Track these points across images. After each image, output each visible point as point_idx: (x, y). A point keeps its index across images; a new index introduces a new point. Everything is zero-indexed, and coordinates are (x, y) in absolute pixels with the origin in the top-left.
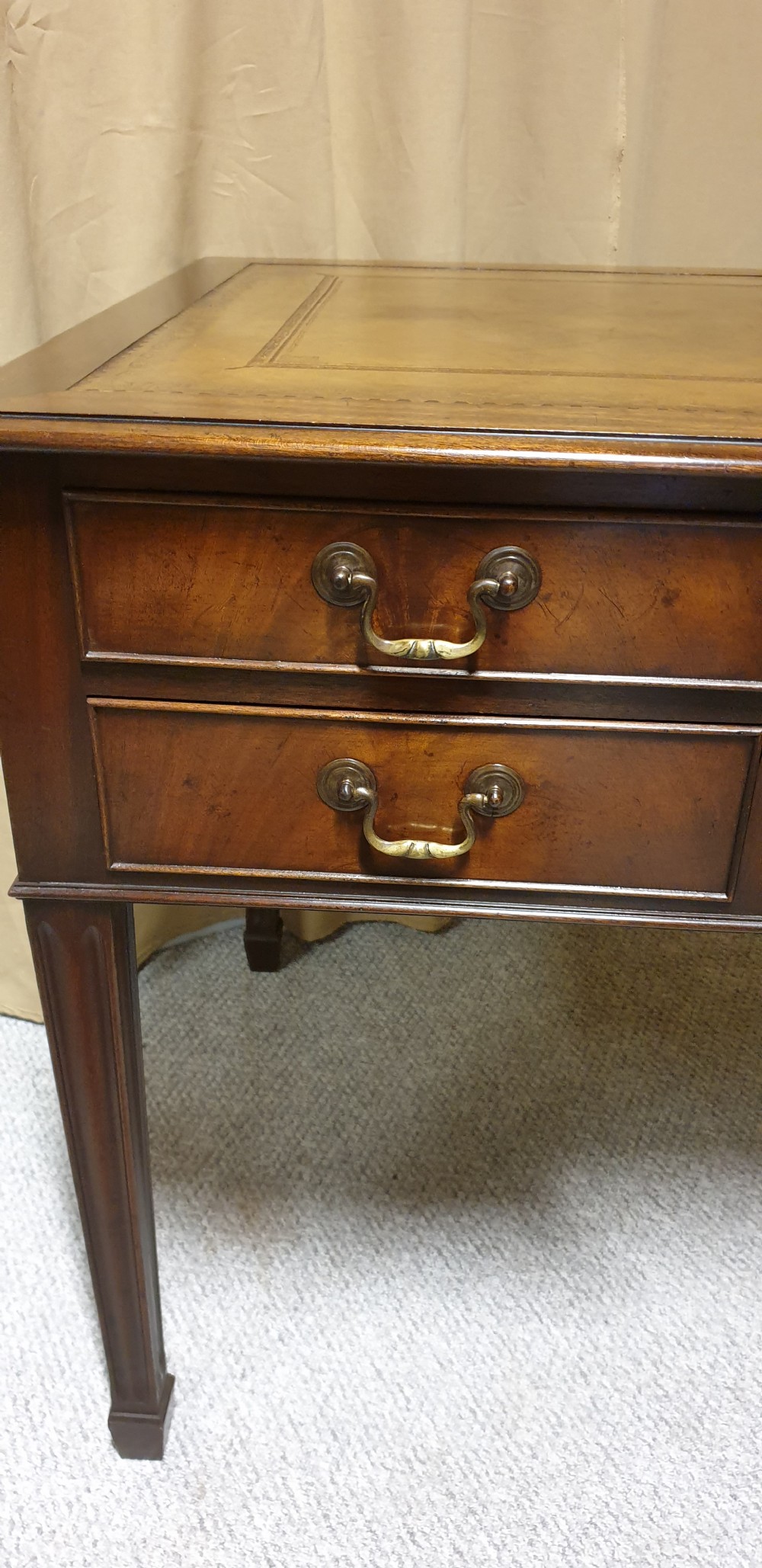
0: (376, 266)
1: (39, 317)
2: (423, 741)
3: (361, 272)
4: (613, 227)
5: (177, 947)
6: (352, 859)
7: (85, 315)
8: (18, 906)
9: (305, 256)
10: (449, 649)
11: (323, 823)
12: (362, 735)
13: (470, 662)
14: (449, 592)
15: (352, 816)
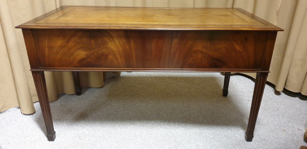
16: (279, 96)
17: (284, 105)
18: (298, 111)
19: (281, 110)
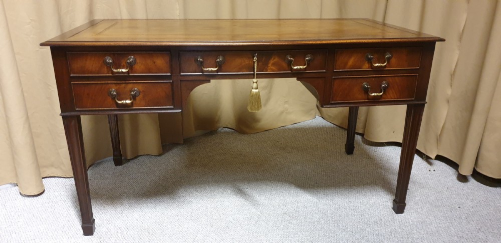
0: (130, 20)
1: (62, 30)
2: (123, 85)
3: (128, 21)
4: (178, 12)
5: (98, 163)
6: (115, 105)
7: (71, 29)
8: (61, 117)
9: (115, 18)
10: (124, 70)
11: (110, 99)
12: (114, 85)
13: (128, 72)
14: (123, 63)
15: (114, 98)
16: (466, 184)
17: (472, 201)
18: (498, 212)
19: (466, 208)
